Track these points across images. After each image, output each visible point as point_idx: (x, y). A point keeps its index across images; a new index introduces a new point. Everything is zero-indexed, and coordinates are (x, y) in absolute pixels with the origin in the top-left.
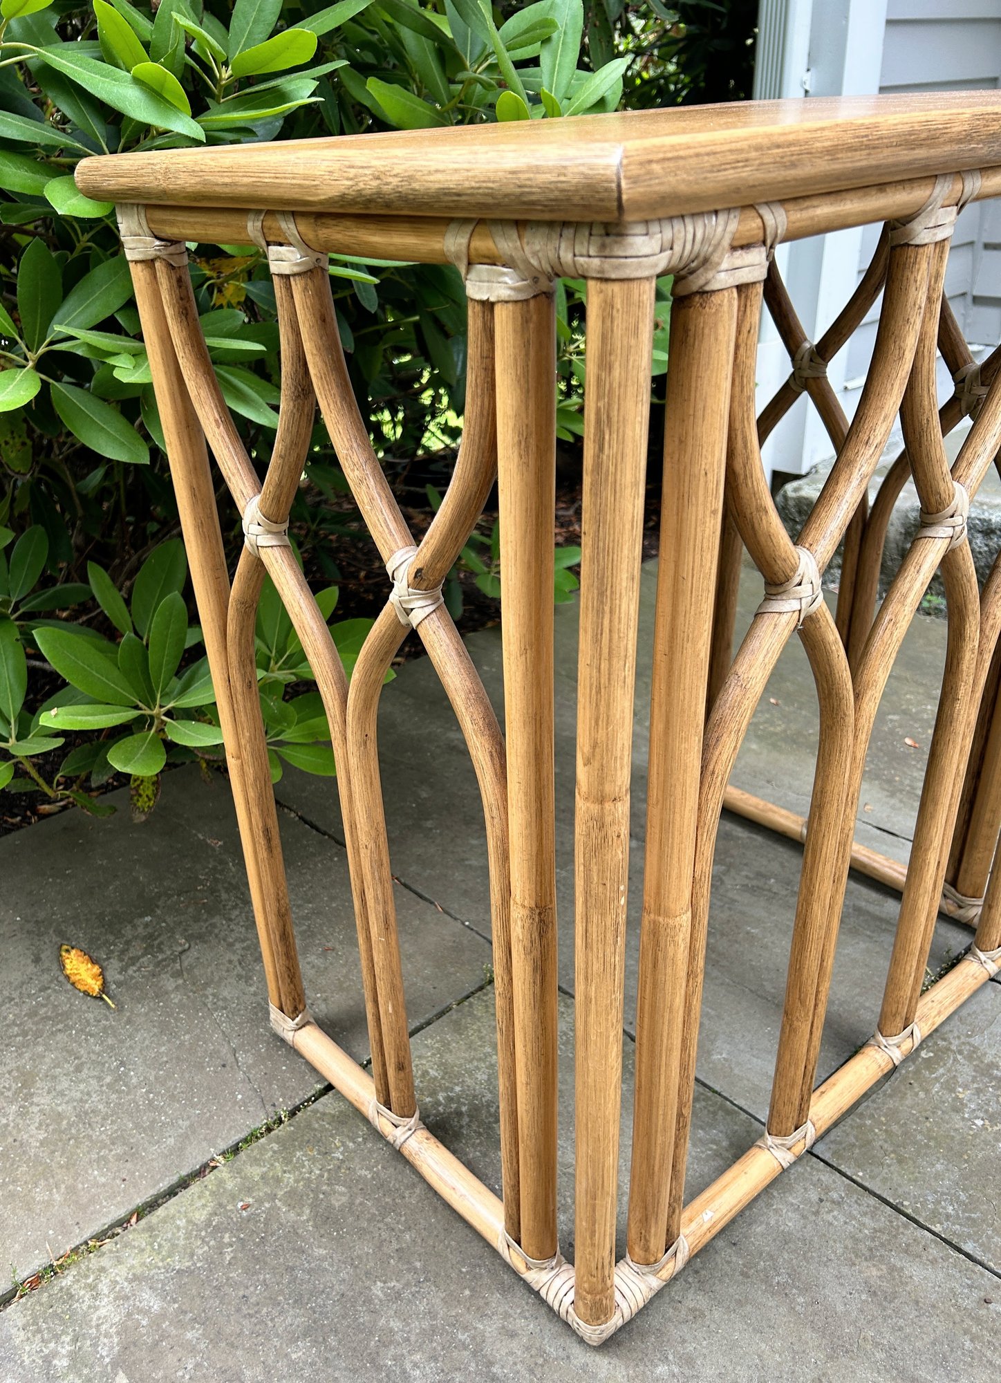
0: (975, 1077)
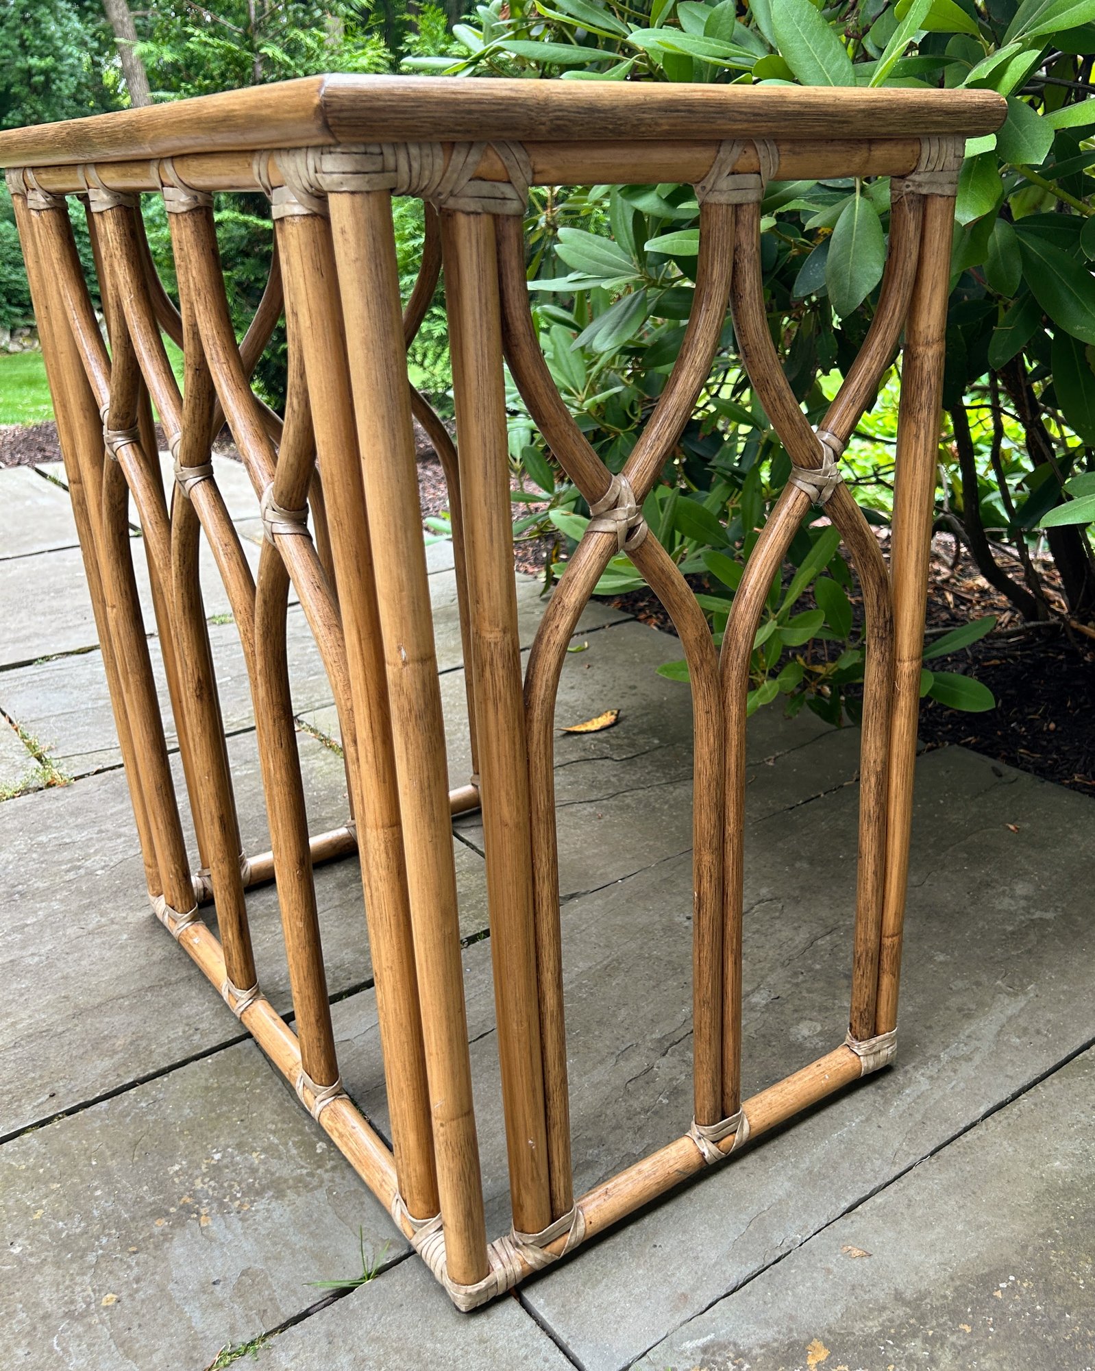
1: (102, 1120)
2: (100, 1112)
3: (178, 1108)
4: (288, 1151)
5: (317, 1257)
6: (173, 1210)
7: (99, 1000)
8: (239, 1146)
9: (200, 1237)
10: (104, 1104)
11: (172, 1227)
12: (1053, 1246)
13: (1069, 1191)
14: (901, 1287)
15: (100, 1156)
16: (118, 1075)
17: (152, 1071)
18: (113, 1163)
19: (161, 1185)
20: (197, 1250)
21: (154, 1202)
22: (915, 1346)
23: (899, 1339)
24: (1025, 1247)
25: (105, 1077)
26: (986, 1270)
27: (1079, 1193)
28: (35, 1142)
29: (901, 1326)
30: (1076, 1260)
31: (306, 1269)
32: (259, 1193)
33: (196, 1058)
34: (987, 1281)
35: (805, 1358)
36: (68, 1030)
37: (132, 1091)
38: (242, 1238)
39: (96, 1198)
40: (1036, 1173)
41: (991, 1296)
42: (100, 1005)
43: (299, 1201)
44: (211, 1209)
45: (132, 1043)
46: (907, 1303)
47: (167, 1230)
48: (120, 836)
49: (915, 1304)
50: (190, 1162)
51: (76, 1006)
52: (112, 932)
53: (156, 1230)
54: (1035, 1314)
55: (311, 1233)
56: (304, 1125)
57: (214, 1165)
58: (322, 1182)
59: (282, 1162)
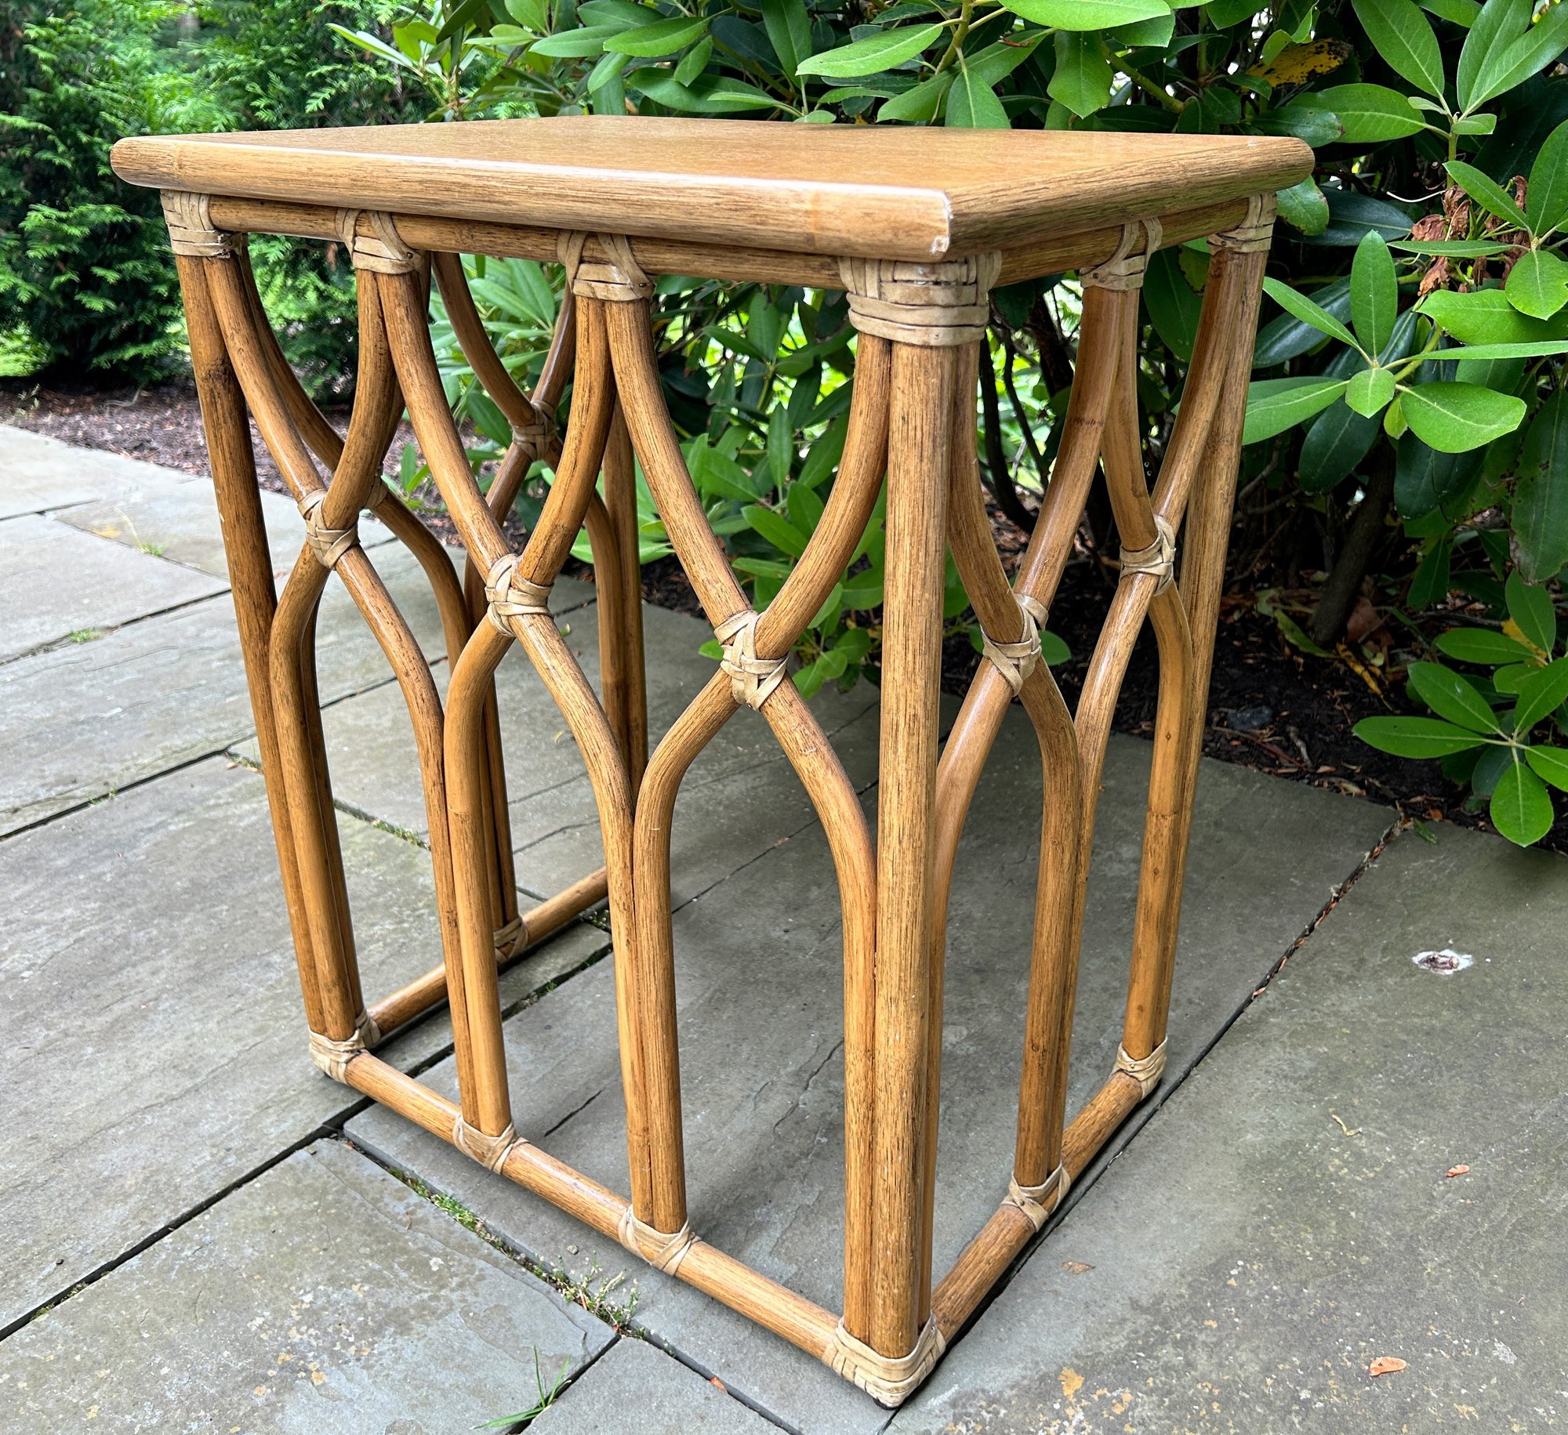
1: (139, 1281)
2: (133, 1273)
3: (236, 1249)
4: (396, 1276)
5: (476, 1392)
6: (271, 1373)
7: (81, 1135)
8: (332, 1280)
9: (319, 1399)
10: (134, 1261)
11: (277, 1394)
12: (1270, 1222)
13: (1269, 1163)
14: (1135, 1295)
15: (151, 1325)
16: (143, 1223)
17: (186, 1210)
18: (173, 1331)
19: (246, 1346)
20: (320, 1414)
21: (243, 1369)
22: (1166, 1353)
23: (1149, 1349)
24: (1243, 1229)
25: (125, 1228)
26: (1213, 1260)
27: (1279, 1163)
28: (56, 1324)
29: (1147, 1335)
30: (1297, 1231)
31: (467, 1409)
32: (378, 1331)
33: (238, 1185)
34: (1218, 1270)
35: (1061, 1390)
36: (52, 1178)
37: (167, 1239)
38: (372, 1388)
39: (165, 1378)
40: (1232, 1150)
41: (1226, 1286)
42: (85, 1140)
43: (431, 1332)
44: (322, 1362)
45: (146, 1180)
46: (1145, 1311)
47: (273, 1398)
48: (37, 925)
49: (1154, 1308)
50: (274, 1311)
51: (53, 1147)
52: (70, 1047)
53: (259, 1401)
54: (1274, 1295)
55: (459, 1366)
56: (406, 1241)
57: (307, 1310)
58: (451, 1304)
59: (393, 1290)
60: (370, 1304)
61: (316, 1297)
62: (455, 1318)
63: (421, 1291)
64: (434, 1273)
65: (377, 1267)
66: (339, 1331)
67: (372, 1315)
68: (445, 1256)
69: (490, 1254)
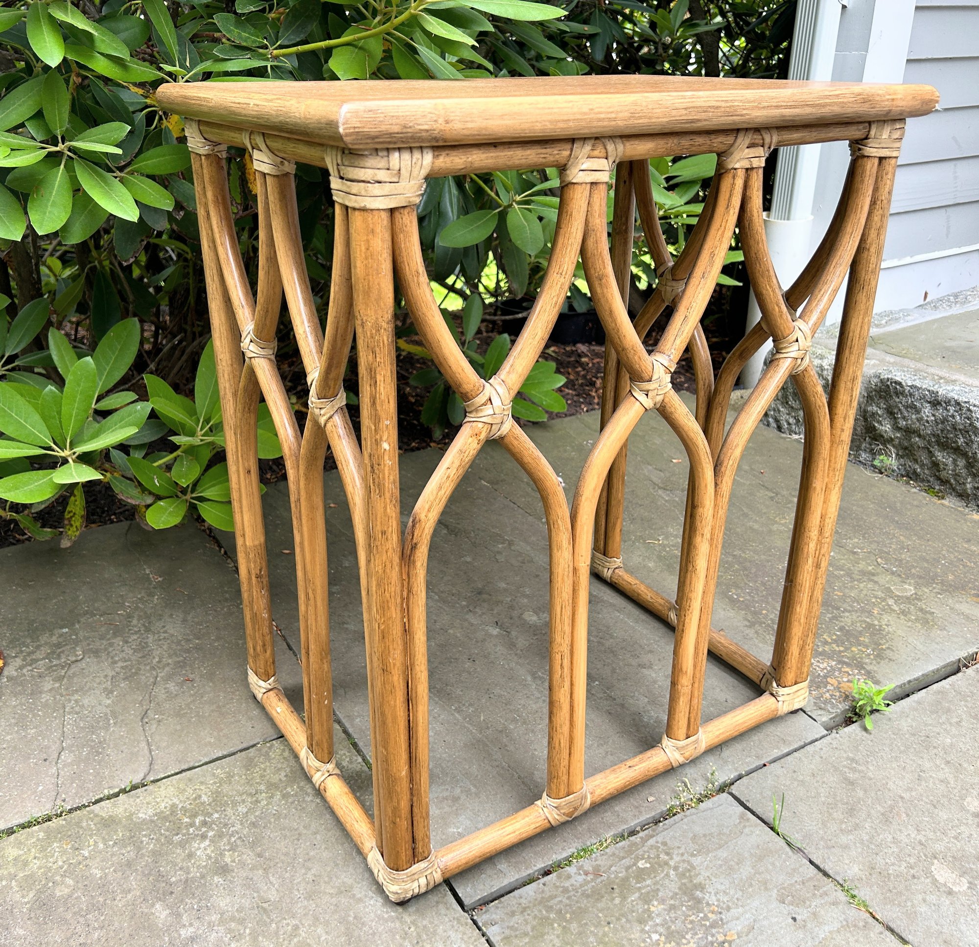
0: (676, 894)
4: (648, 886)
5: (761, 859)
9: (749, 937)
20: (764, 937)
55: (738, 864)
56: (616, 877)
57: (667, 938)
58: (684, 861)
59: (661, 889)
60: (672, 902)
61: (656, 932)
62: (696, 861)
63: (667, 875)
64: (651, 866)
65: (637, 895)
66: (692, 922)
67: (682, 902)
68: (637, 859)
69: (641, 838)
